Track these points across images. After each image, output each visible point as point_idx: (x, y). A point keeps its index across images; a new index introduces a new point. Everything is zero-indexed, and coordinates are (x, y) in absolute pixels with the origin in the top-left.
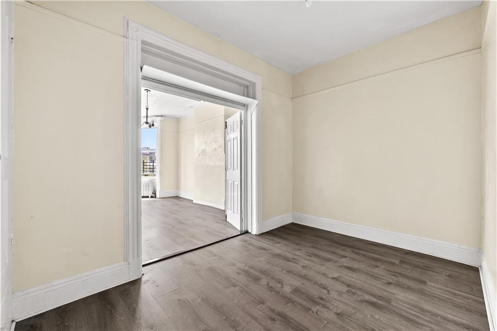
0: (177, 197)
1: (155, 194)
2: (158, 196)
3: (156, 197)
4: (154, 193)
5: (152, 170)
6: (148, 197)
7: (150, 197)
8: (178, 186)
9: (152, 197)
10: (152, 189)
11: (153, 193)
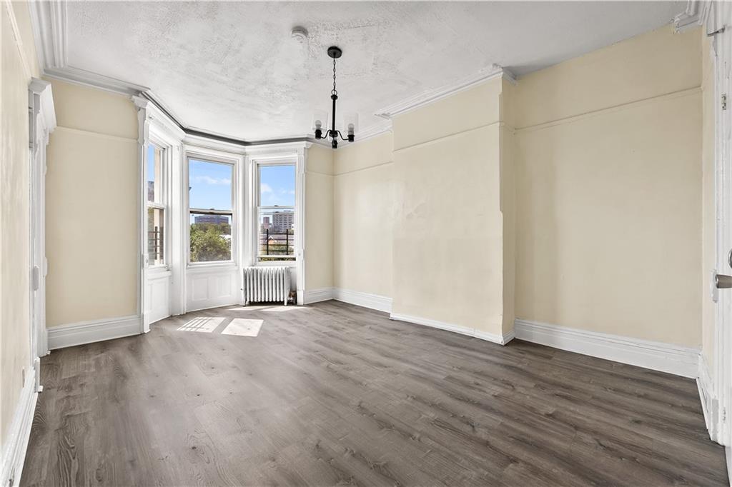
0: (334, 303)
1: (295, 296)
2: (300, 299)
3: (296, 302)
4: (293, 294)
5: (284, 248)
6: (281, 303)
7: (285, 303)
8: (334, 280)
9: (289, 303)
10: (289, 286)
11: (290, 296)
